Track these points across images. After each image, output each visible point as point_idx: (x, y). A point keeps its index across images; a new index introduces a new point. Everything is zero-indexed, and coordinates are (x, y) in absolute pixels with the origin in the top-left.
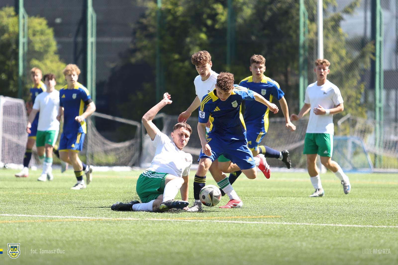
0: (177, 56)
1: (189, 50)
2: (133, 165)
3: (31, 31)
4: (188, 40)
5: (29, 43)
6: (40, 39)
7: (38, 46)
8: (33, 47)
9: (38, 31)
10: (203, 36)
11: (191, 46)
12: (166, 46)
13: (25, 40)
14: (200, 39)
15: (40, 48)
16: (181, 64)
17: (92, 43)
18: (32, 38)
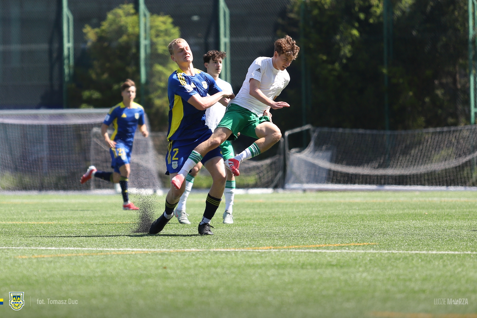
0: (325, 58)
1: (339, 50)
2: (276, 187)
3: (153, 32)
4: (338, 37)
5: (153, 45)
6: (165, 40)
7: (161, 49)
8: (156, 49)
9: (161, 31)
10: (355, 32)
11: (341, 44)
12: (311, 46)
13: (147, 42)
14: (352, 36)
15: (165, 50)
16: (330, 67)
17: (225, 44)
18: (155, 40)
